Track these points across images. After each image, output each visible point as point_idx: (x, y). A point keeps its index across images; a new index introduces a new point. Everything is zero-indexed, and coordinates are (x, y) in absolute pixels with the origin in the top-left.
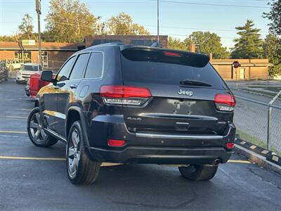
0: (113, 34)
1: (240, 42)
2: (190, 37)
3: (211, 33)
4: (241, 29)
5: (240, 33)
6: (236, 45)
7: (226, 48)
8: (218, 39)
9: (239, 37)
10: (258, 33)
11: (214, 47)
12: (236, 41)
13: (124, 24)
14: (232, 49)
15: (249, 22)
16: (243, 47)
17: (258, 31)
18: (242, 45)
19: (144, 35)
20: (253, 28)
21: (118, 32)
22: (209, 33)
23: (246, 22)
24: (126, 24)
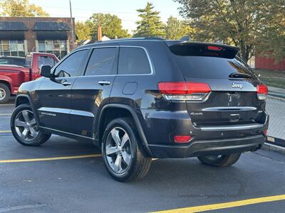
0: (7, 15)
1: (142, 25)
2: (91, 18)
3: (112, 15)
4: (142, 11)
5: (141, 15)
6: (138, 28)
7: (127, 30)
8: (119, 21)
9: (141, 19)
10: (158, 16)
11: (116, 30)
12: (138, 23)
13: (20, 5)
14: (135, 31)
15: (149, 5)
16: (145, 29)
17: (158, 13)
18: (143, 27)
19: (42, 16)
20: (152, 11)
21: (14, 13)
22: (109, 15)
23: (146, 5)
24: (23, 5)
